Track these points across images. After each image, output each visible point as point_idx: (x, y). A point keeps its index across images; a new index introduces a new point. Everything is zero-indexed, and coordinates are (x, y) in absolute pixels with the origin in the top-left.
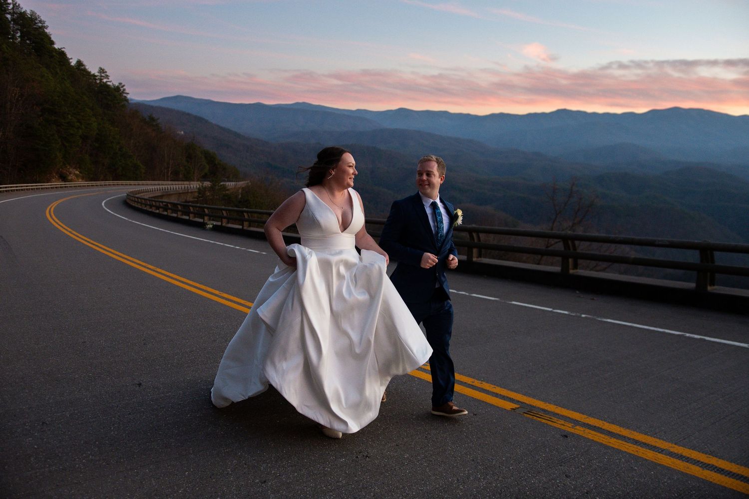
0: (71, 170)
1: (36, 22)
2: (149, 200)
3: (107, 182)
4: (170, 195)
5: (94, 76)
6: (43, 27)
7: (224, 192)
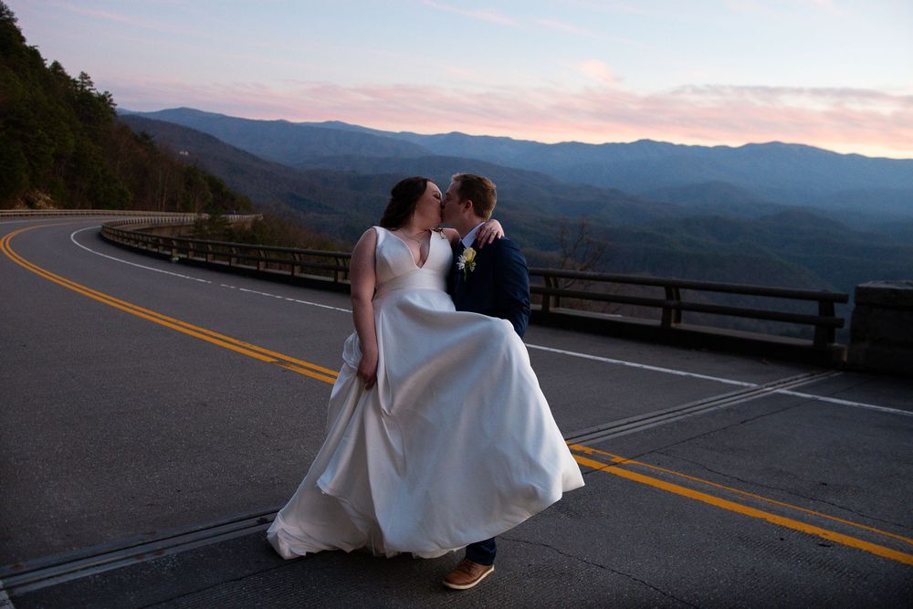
0: (40, 194)
1: (3, 12)
2: (134, 234)
3: (85, 211)
4: (162, 228)
5: (74, 81)
6: (12, 20)
7: (227, 226)
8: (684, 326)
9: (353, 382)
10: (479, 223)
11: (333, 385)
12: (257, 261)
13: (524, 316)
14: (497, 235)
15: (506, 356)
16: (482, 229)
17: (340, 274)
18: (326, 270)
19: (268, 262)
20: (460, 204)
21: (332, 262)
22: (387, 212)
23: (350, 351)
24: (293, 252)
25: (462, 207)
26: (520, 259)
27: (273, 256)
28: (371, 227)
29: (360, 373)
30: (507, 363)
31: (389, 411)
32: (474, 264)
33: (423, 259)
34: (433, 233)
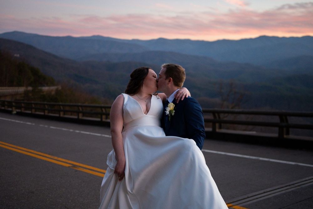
4: (6, 96)
8: (292, 136)
9: (112, 177)
10: (176, 89)
11: (102, 178)
12: (59, 111)
13: (202, 138)
14: (186, 96)
15: (192, 159)
16: (177, 93)
17: (104, 117)
18: (96, 115)
19: (65, 112)
20: (166, 79)
21: (99, 110)
22: (129, 86)
23: (111, 160)
24: (78, 106)
25: (167, 81)
26: (199, 109)
27: (67, 108)
28: (121, 94)
29: (116, 172)
30: (193, 162)
31: (132, 191)
32: (174, 111)
33: (147, 110)
34: (153, 96)
